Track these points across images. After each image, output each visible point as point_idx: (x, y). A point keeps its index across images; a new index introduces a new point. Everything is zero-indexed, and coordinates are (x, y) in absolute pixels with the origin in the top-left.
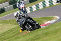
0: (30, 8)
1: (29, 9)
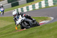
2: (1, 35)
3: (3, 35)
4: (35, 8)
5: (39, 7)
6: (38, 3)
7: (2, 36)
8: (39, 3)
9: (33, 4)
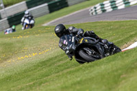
0: (111, 2)
1: (110, 4)
2: (68, 68)
3: (72, 69)
7: (69, 70)
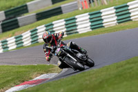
4: (23, 43)
5: (31, 40)
6: (29, 31)
8: (31, 32)
9: (16, 33)
